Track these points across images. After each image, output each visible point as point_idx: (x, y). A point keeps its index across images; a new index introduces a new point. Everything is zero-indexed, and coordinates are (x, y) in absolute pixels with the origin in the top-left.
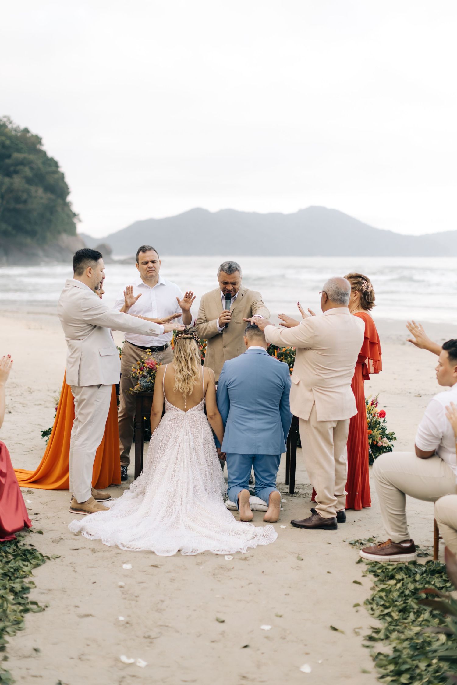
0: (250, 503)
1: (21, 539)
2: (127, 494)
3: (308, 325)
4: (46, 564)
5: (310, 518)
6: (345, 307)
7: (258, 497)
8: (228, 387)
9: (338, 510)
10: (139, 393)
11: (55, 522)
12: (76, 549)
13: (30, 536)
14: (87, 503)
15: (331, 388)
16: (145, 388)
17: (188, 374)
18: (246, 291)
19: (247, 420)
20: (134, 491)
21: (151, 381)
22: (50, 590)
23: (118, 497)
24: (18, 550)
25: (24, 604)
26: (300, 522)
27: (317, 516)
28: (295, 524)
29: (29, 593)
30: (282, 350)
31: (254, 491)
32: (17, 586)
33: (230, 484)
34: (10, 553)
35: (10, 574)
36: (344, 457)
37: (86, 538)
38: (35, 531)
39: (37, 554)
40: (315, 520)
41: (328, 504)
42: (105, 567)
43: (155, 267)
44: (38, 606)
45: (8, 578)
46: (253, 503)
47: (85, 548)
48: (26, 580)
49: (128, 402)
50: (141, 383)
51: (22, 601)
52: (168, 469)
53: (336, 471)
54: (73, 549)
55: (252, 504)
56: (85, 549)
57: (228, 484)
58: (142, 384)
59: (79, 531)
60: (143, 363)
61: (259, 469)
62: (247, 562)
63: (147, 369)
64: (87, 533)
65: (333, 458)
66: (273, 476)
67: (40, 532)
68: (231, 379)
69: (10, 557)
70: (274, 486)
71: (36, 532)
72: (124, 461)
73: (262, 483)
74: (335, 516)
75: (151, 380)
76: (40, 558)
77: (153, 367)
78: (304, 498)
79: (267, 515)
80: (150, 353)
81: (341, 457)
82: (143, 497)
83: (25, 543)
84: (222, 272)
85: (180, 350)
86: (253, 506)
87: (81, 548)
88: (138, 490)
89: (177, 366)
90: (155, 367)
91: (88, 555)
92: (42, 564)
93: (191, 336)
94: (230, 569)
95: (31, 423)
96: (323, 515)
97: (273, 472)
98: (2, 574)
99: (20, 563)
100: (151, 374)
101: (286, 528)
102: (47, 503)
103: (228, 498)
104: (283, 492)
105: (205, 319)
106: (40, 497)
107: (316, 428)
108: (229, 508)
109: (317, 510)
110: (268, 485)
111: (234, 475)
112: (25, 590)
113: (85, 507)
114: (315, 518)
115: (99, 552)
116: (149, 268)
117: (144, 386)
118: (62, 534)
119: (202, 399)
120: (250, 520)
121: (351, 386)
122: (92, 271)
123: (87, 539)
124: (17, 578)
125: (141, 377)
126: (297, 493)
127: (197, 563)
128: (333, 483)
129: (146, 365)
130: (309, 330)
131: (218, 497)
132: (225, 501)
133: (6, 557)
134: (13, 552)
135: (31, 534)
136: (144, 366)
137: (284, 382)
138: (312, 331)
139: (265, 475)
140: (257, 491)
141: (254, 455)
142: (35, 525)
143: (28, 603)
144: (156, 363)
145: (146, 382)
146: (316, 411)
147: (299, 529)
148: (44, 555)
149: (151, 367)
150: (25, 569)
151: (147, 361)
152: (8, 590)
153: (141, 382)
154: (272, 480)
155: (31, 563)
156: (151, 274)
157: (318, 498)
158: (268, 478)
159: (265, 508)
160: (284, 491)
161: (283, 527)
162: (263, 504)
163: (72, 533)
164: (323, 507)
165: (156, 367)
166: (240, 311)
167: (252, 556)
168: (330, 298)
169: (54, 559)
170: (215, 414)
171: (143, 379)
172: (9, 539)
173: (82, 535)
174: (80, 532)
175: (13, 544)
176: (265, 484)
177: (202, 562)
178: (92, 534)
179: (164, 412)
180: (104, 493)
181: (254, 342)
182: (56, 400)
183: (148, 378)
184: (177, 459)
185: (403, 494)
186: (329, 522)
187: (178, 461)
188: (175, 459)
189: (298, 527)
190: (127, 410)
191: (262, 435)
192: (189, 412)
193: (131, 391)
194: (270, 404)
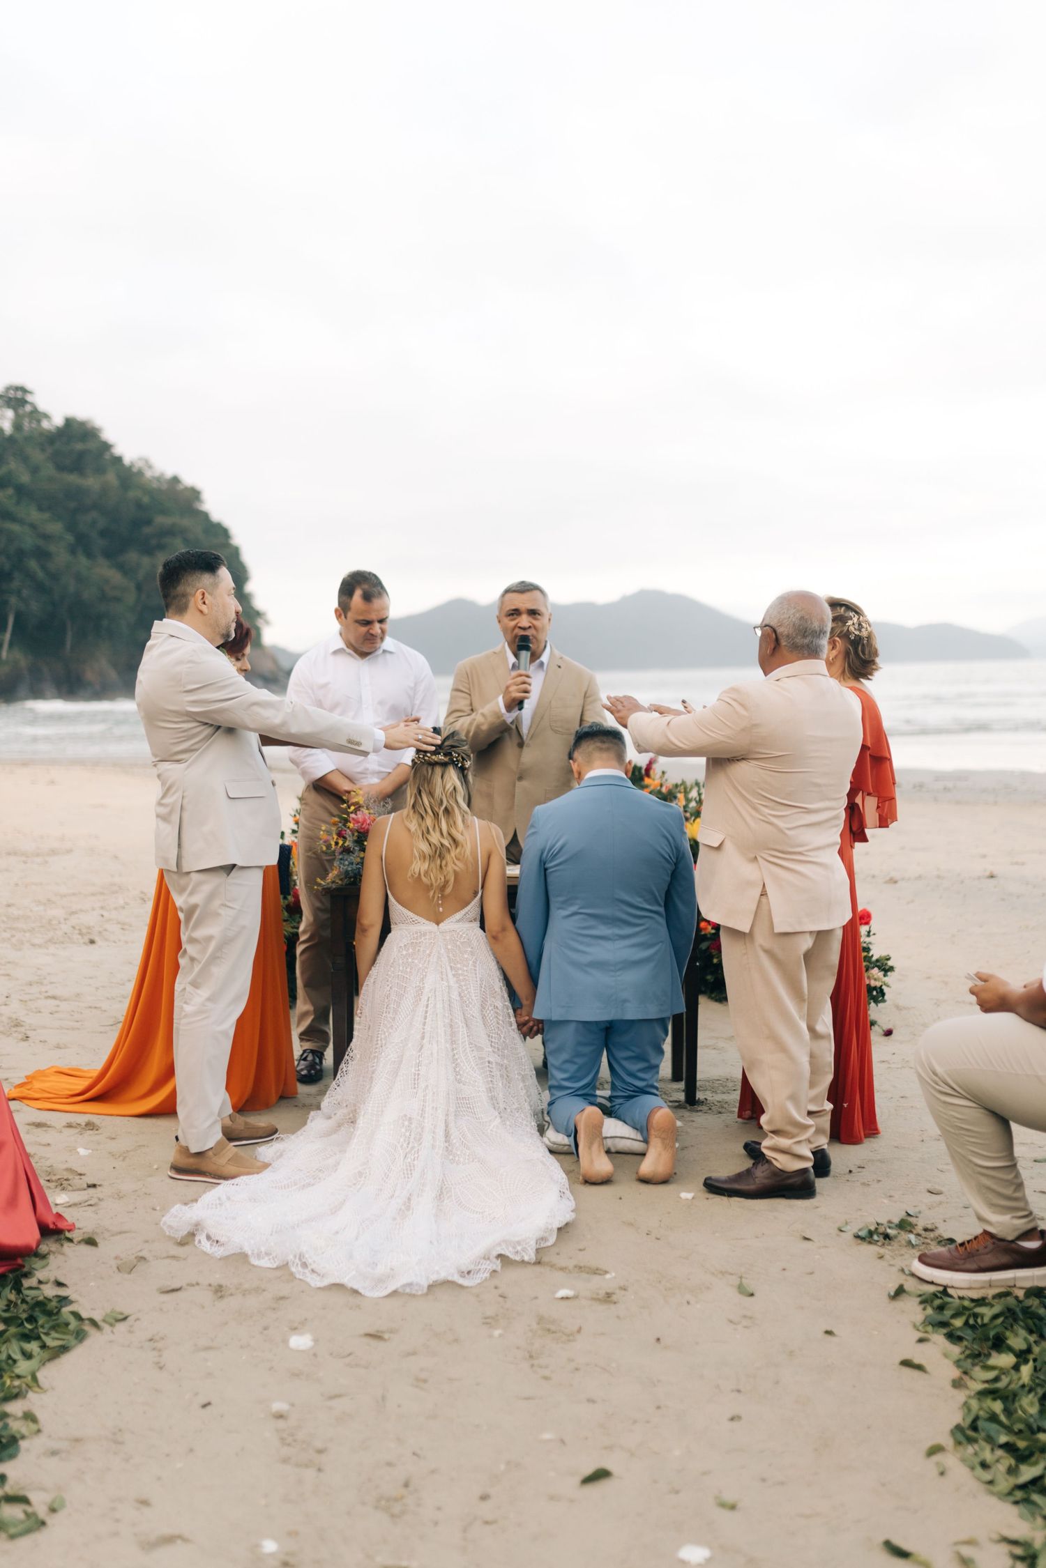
0: (604, 1135)
1: (35, 1265)
2: (316, 1123)
4: (83, 1344)
5: (748, 1171)
6: (821, 660)
7: (619, 1118)
8: (548, 866)
9: (813, 1146)
10: (337, 888)
11: (136, 1208)
12: (173, 1290)
13: (63, 1254)
14: (211, 1152)
15: (802, 853)
16: (350, 878)
17: (442, 844)
18: (564, 660)
19: (592, 941)
20: (333, 1116)
22: (77, 1440)
23: (293, 1133)
24: (19, 1302)
26: (725, 1182)
27: (766, 1166)
28: (714, 1187)
31: (608, 1104)
33: (553, 1091)
36: (825, 1023)
37: (205, 1253)
38: (76, 1235)
39: (68, 1314)
40: (761, 1173)
41: (793, 1137)
42: (242, 1346)
46: (609, 1135)
47: (198, 1284)
48: (15, 1408)
50: (342, 866)
52: (404, 1062)
53: (812, 1056)
54: (165, 1290)
55: (606, 1138)
56: (197, 1287)
57: (550, 1091)
58: (343, 868)
59: (188, 1233)
60: (346, 821)
61: (620, 1054)
62: (612, 1307)
63: (353, 835)
64: (208, 1238)
65: (804, 1026)
67: (91, 1242)
68: (554, 846)
70: (655, 1091)
71: (79, 1242)
72: (316, 1040)
73: (625, 1087)
74: (809, 1164)
76: (73, 1325)
78: (720, 1113)
79: (647, 1167)
81: (820, 1023)
82: (352, 1130)
83: (44, 1278)
86: (609, 1143)
87: (188, 1285)
88: (341, 1113)
91: (203, 1307)
92: (74, 1346)
94: (572, 1334)
96: (781, 1164)
97: (654, 1061)
101: (693, 1198)
102: (124, 1156)
103: (549, 1124)
104: (671, 1102)
106: (114, 1139)
107: (768, 951)
108: (551, 1149)
109: (764, 1151)
110: (643, 1091)
111: (565, 1071)
113: (208, 1164)
114: (763, 1172)
115: (231, 1295)
117: (349, 874)
118: (147, 1242)
119: (475, 894)
120: (604, 1180)
122: (208, 598)
123: (208, 1255)
125: (341, 853)
126: (703, 1102)
127: (486, 1318)
128: (806, 1084)
129: (351, 825)
131: (525, 1122)
132: (541, 1130)
134: (5, 1308)
135: (67, 1247)
136: (349, 828)
137: (675, 847)
138: (746, 714)
139: (634, 1067)
140: (614, 1106)
141: (611, 1022)
142: (81, 1220)
145: (352, 864)
146: (769, 909)
147: (725, 1199)
148: (84, 1315)
149: (364, 828)
150: (23, 1367)
151: (352, 816)
153: (341, 863)
155: (41, 1345)
157: (770, 1122)
158: (641, 1075)
159: (638, 1146)
160: (671, 1099)
161: (686, 1196)
162: (632, 1137)
163: (170, 1238)
164: (783, 1142)
167: (625, 1290)
168: (783, 643)
169: (111, 1325)
170: (505, 929)
171: (346, 857)
173: (196, 1242)
174: (192, 1235)
175: (7, 1286)
176: (636, 1089)
177: (497, 1315)
178: (222, 1240)
179: (386, 929)
180: (261, 1120)
181: (597, 763)
183: (356, 854)
184: (423, 1038)
185: (1002, 1121)
186: (797, 1180)
187: (424, 1041)
188: (419, 1037)
189: (724, 1195)
190: (318, 925)
191: (632, 977)
192: (447, 925)
193: (319, 885)
194: (646, 901)
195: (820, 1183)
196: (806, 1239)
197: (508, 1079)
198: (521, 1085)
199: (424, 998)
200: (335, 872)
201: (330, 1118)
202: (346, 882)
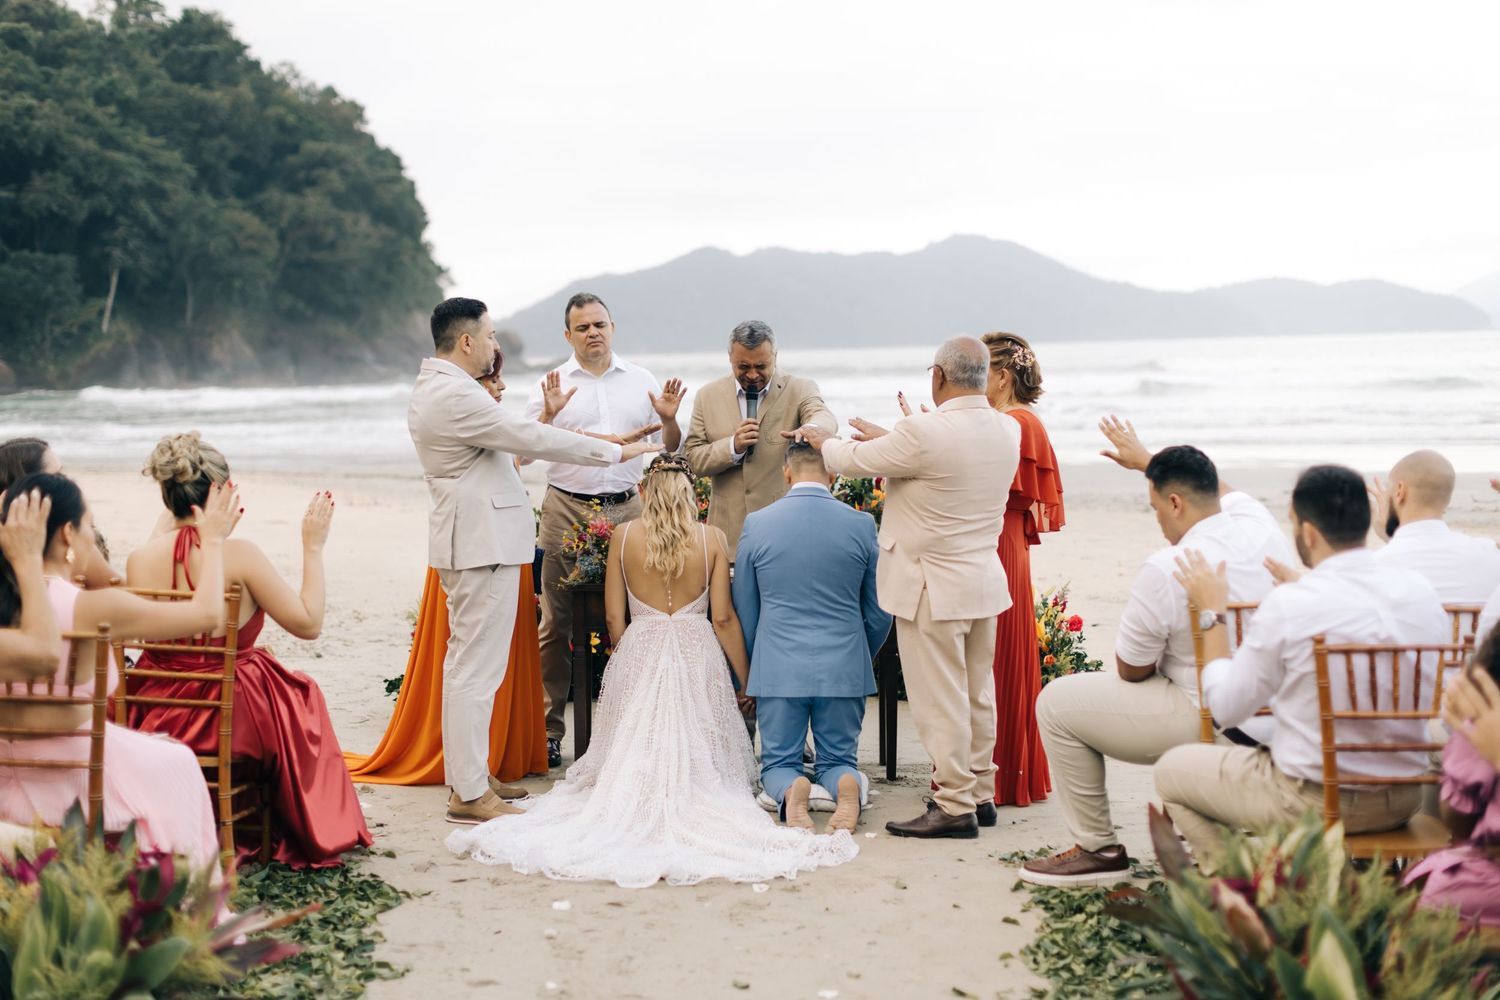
1: (351, 865)
2: (559, 787)
3: (907, 431)
4: (403, 905)
5: (923, 817)
6: (980, 393)
7: (821, 784)
8: (756, 565)
9: (979, 801)
10: (578, 586)
11: (419, 839)
12: (460, 881)
13: (370, 862)
14: (480, 801)
15: (956, 555)
16: (591, 578)
17: (674, 535)
18: (786, 379)
19: (796, 630)
20: (576, 780)
22: (412, 946)
24: (347, 883)
25: (364, 966)
26: (903, 825)
27: (937, 811)
28: (894, 830)
29: (373, 950)
31: (813, 773)
32: (350, 937)
33: (765, 760)
34: (333, 889)
35: (335, 920)
36: (989, 695)
37: (481, 864)
38: (379, 852)
39: (386, 889)
40: (933, 820)
41: (959, 788)
42: (518, 908)
43: (602, 336)
44: (392, 970)
45: (332, 926)
47: (478, 878)
48: (366, 931)
49: (557, 608)
51: (361, 962)
52: (638, 729)
53: (973, 722)
54: (455, 881)
56: (479, 880)
57: (762, 762)
58: (583, 568)
59: (466, 851)
60: (586, 527)
61: (823, 729)
62: (796, 893)
63: (592, 539)
64: (483, 853)
65: (966, 696)
66: (851, 741)
67: (390, 855)
68: (760, 548)
69: (333, 895)
70: (854, 763)
71: (381, 855)
72: (553, 730)
73: (829, 758)
74: (973, 811)
76: (392, 894)
78: (916, 786)
80: (599, 508)
81: (982, 694)
82: (591, 791)
83: (362, 873)
84: (737, 343)
85: (656, 492)
86: (812, 803)
87: (471, 879)
88: (582, 779)
89: (650, 520)
91: (485, 890)
92: (396, 906)
93: (678, 466)
94: (763, 906)
95: (362, 674)
96: (948, 810)
97: (851, 734)
98: (320, 920)
99: (354, 903)
100: (600, 548)
101: (876, 838)
102: (400, 808)
103: (762, 790)
105: (704, 437)
106: (388, 797)
107: (930, 636)
109: (937, 801)
110: (841, 761)
111: (774, 741)
112: (365, 945)
113: (478, 810)
114: (934, 817)
115: (505, 884)
116: (591, 337)
117: (590, 574)
118: (434, 856)
119: (704, 589)
121: (998, 551)
122: (472, 342)
124: (350, 926)
125: (582, 555)
126: (901, 779)
127: (699, 898)
128: (968, 745)
129: (590, 531)
130: (909, 441)
131: (741, 788)
132: (756, 795)
133: (326, 894)
134: (339, 886)
135: (372, 857)
136: (587, 533)
137: (866, 549)
138: (915, 442)
139: (834, 739)
140: (818, 774)
141: (812, 699)
142: (379, 843)
143: (372, 965)
145: (591, 564)
146: (929, 601)
147: (902, 839)
148: (399, 889)
149: (601, 534)
150: (363, 913)
151: (593, 522)
152: (332, 945)
154: (850, 749)
155: (374, 904)
156: (596, 349)
157: (938, 776)
158: (840, 747)
161: (870, 837)
163: (452, 853)
164: (949, 793)
166: (777, 420)
167: (808, 885)
168: (948, 378)
169: (419, 897)
170: (729, 619)
171: (585, 559)
172: (330, 865)
173: (472, 858)
174: (468, 853)
175: (337, 874)
176: (836, 759)
177: (708, 896)
178: (492, 855)
179: (628, 620)
180: (515, 787)
181: (804, 474)
183: (595, 555)
184: (656, 709)
185: (1098, 755)
186: (962, 823)
187: (658, 712)
188: (652, 708)
189: (900, 835)
190: (556, 625)
191: (827, 659)
192: (678, 616)
193: (563, 583)
194: (841, 596)
195: (981, 830)
196: (961, 860)
197: (727, 748)
198: (740, 755)
199: (658, 676)
200: (576, 572)
201: (572, 783)
202: (586, 580)
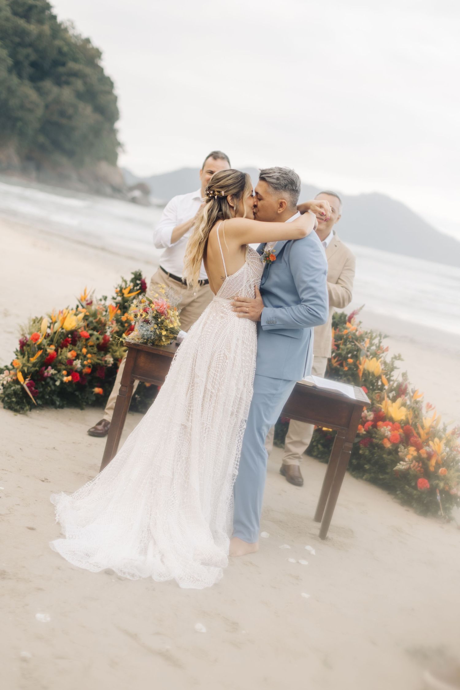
10: (134, 344)
16: (144, 339)
21: (156, 331)
30: (342, 331)
50: (141, 331)
60: (151, 301)
63: (153, 312)
75: (156, 329)
77: (163, 312)
90: (166, 312)
100: (158, 320)
117: (144, 336)
125: (143, 322)
126: (330, 539)
129: (153, 306)
136: (151, 307)
144: (169, 307)
145: (148, 330)
149: (161, 310)
151: (157, 300)
165: (168, 313)
171: (145, 325)
182: (23, 330)
183: (152, 325)
202: (141, 341)
